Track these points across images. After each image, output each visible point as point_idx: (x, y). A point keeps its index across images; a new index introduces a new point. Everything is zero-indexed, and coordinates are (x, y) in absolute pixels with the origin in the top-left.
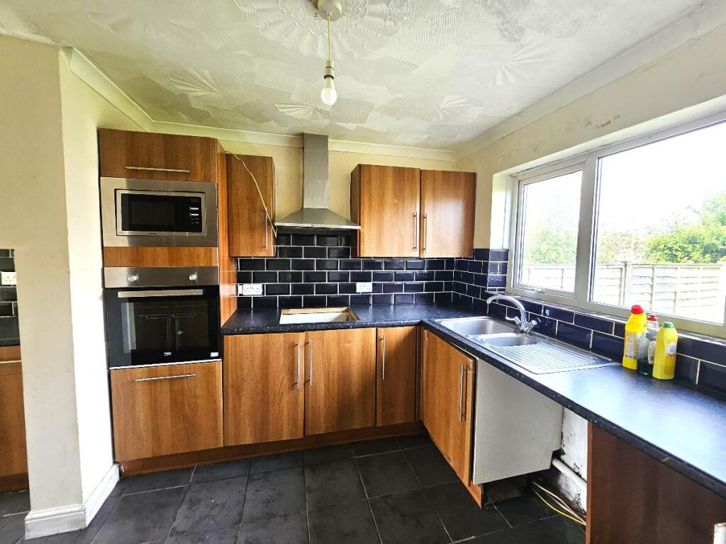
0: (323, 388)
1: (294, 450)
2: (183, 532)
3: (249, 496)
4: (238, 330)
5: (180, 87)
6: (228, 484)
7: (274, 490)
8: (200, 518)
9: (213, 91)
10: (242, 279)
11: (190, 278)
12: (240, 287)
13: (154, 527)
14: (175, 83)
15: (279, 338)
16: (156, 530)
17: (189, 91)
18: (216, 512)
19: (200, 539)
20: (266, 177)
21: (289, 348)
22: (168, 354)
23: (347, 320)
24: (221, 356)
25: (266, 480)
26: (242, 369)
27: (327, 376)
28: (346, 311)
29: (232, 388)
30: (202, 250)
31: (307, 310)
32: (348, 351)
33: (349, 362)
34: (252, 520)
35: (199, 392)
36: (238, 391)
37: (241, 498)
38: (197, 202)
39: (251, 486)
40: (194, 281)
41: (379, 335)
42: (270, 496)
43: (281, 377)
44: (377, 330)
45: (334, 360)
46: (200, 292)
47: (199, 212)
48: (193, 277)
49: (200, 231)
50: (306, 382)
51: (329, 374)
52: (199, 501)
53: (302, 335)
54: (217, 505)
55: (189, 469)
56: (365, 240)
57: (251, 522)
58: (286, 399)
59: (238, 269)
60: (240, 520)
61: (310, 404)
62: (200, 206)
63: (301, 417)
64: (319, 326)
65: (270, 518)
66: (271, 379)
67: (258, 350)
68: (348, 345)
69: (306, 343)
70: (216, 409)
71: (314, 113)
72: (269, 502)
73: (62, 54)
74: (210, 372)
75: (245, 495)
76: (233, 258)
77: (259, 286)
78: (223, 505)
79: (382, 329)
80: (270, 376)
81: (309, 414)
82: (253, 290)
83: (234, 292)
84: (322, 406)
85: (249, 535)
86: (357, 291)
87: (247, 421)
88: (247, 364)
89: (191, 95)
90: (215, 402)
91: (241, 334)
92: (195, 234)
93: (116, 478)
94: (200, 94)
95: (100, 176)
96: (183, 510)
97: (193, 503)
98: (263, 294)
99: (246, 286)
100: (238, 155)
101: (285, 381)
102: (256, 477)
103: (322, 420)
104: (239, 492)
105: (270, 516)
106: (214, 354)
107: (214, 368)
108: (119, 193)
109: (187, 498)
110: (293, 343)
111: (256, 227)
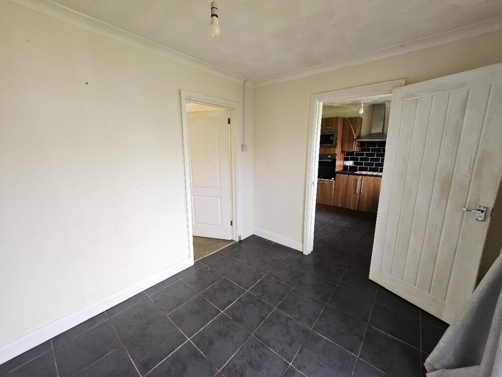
0: (366, 196)
10: (346, 159)
15: (352, 177)
21: (355, 180)
22: (322, 176)
24: (335, 179)
26: (340, 184)
29: (337, 189)
30: (332, 149)
31: (369, 172)
35: (328, 188)
38: (332, 135)
46: (331, 161)
47: (333, 138)
48: (329, 156)
50: (360, 192)
51: (369, 192)
58: (352, 197)
59: (344, 156)
61: (361, 200)
63: (357, 204)
64: (367, 175)
66: (348, 189)
67: (345, 179)
68: (378, 183)
69: (362, 178)
76: (343, 152)
77: (352, 161)
81: (360, 203)
82: (350, 163)
83: (342, 164)
87: (340, 200)
90: (332, 192)
91: (341, 174)
92: (331, 145)
98: (353, 165)
99: (347, 162)
100: (347, 118)
101: (353, 190)
103: (365, 206)
107: (332, 182)
110: (357, 177)
111: (351, 141)
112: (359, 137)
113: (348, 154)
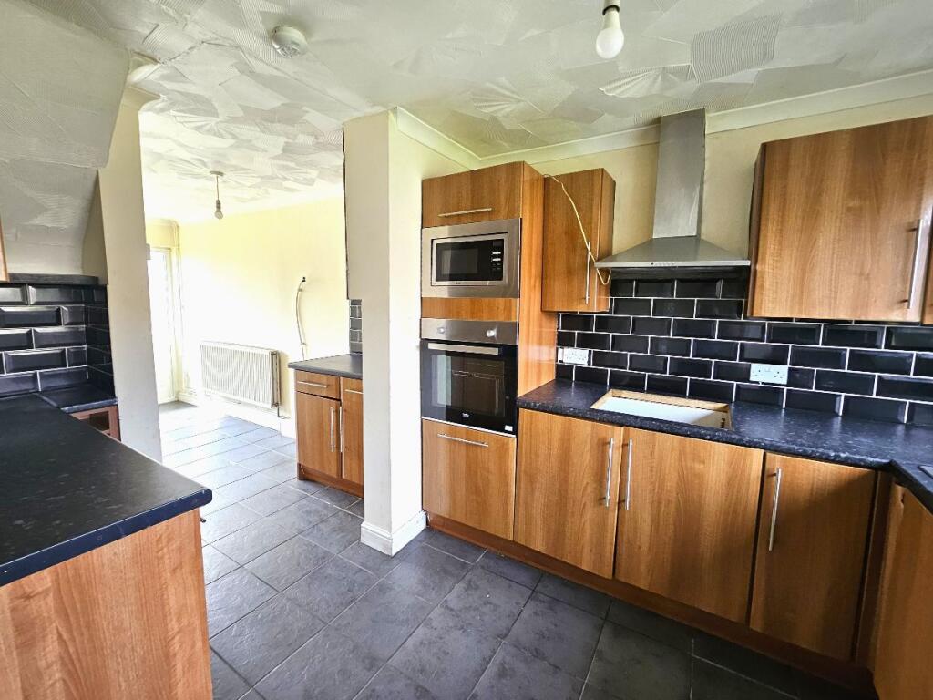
0: (648, 520)
1: (597, 589)
2: (452, 610)
3: (524, 615)
4: (535, 406)
5: (486, 111)
6: (510, 586)
7: (556, 626)
8: (470, 607)
9: (519, 101)
10: (564, 341)
11: (488, 334)
12: (560, 350)
13: (433, 589)
14: (481, 107)
15: (584, 428)
16: (433, 593)
17: (496, 112)
18: (486, 609)
19: (462, 628)
20: (592, 200)
21: (598, 444)
22: (466, 415)
23: (723, 425)
24: (515, 432)
25: (551, 609)
26: (537, 455)
27: (656, 504)
28: (723, 410)
29: (527, 476)
30: (501, 300)
31: (650, 396)
32: (700, 476)
33: (700, 496)
34: (517, 645)
35: (493, 467)
36: (532, 480)
37: (516, 611)
38: (499, 245)
39: (531, 603)
40: (493, 337)
41: (767, 466)
42: (547, 629)
43: (585, 483)
44: (765, 455)
45: (671, 482)
46: (495, 351)
47: (501, 256)
48: (492, 333)
49: (501, 278)
50: (621, 502)
51: (659, 503)
52: (477, 588)
53: (620, 431)
54: (491, 604)
55: (480, 549)
56: (767, 285)
57: (515, 646)
58: (590, 514)
59: (558, 328)
60: (506, 635)
61: (625, 538)
62: (501, 249)
63: (610, 550)
64: (647, 424)
65: (537, 657)
66: (571, 480)
67: (557, 435)
68: (699, 467)
69: (625, 445)
70: (507, 494)
71: (664, 79)
72: (544, 637)
73: (391, 116)
74: (503, 448)
75: (522, 611)
76: (547, 313)
77: (586, 352)
78: (496, 607)
79: (778, 457)
80: (570, 476)
81: (623, 548)
82: (577, 357)
83: (553, 357)
84: (645, 548)
85: (508, 659)
86: (752, 379)
87: (539, 522)
88: (543, 450)
89: (500, 115)
90: (507, 485)
91: (537, 410)
92: (495, 283)
93: (423, 525)
94: (508, 110)
95: (422, 228)
96: (459, 587)
97: (469, 586)
98: (589, 364)
99: (568, 351)
100: (557, 177)
101: (589, 490)
102: (542, 597)
103: (643, 568)
104: (517, 604)
105: (538, 654)
106: (509, 428)
107: (507, 443)
108: (435, 242)
109: (468, 577)
110: (605, 438)
111: (575, 270)
112: (607, 254)
113: (570, 320)
